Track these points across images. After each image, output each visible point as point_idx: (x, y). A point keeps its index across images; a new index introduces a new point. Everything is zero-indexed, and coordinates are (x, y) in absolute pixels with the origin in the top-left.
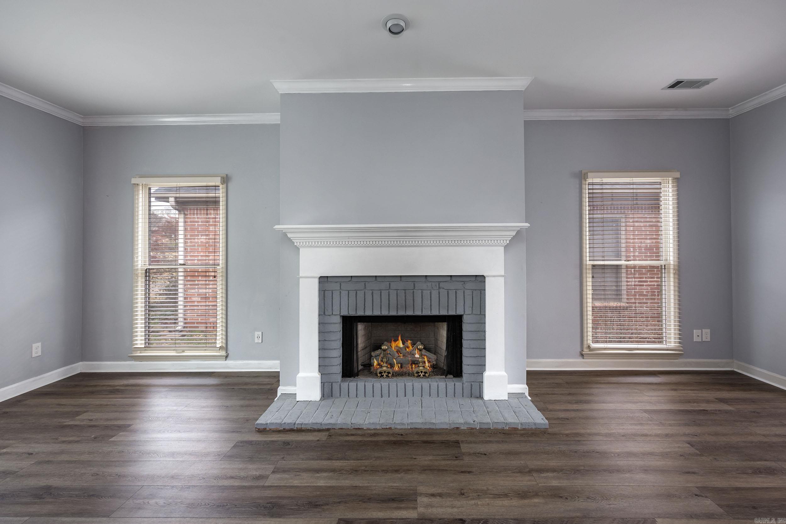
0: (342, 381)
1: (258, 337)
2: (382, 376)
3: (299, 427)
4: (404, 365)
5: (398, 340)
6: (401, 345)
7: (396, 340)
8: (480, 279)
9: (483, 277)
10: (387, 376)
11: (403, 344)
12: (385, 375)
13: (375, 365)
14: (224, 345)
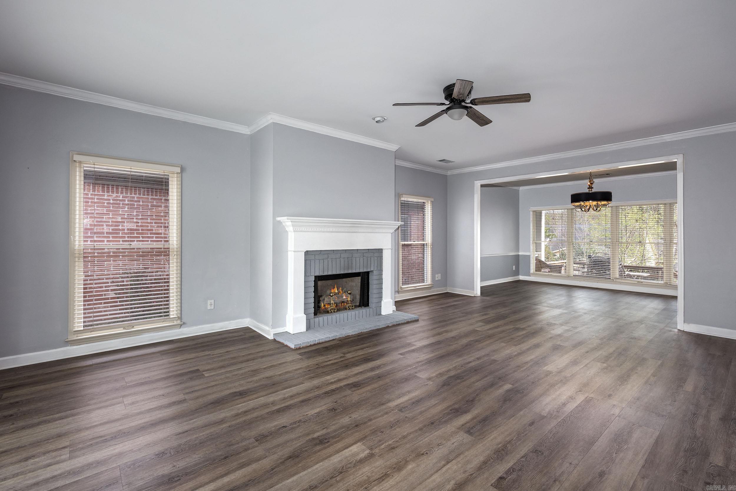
0: (314, 318)
1: (211, 304)
2: (331, 312)
3: (318, 342)
4: (338, 305)
5: (335, 288)
6: (336, 291)
7: (334, 288)
8: (380, 251)
9: (382, 249)
10: (334, 312)
11: (338, 290)
12: (332, 311)
13: (322, 306)
14: (179, 315)
